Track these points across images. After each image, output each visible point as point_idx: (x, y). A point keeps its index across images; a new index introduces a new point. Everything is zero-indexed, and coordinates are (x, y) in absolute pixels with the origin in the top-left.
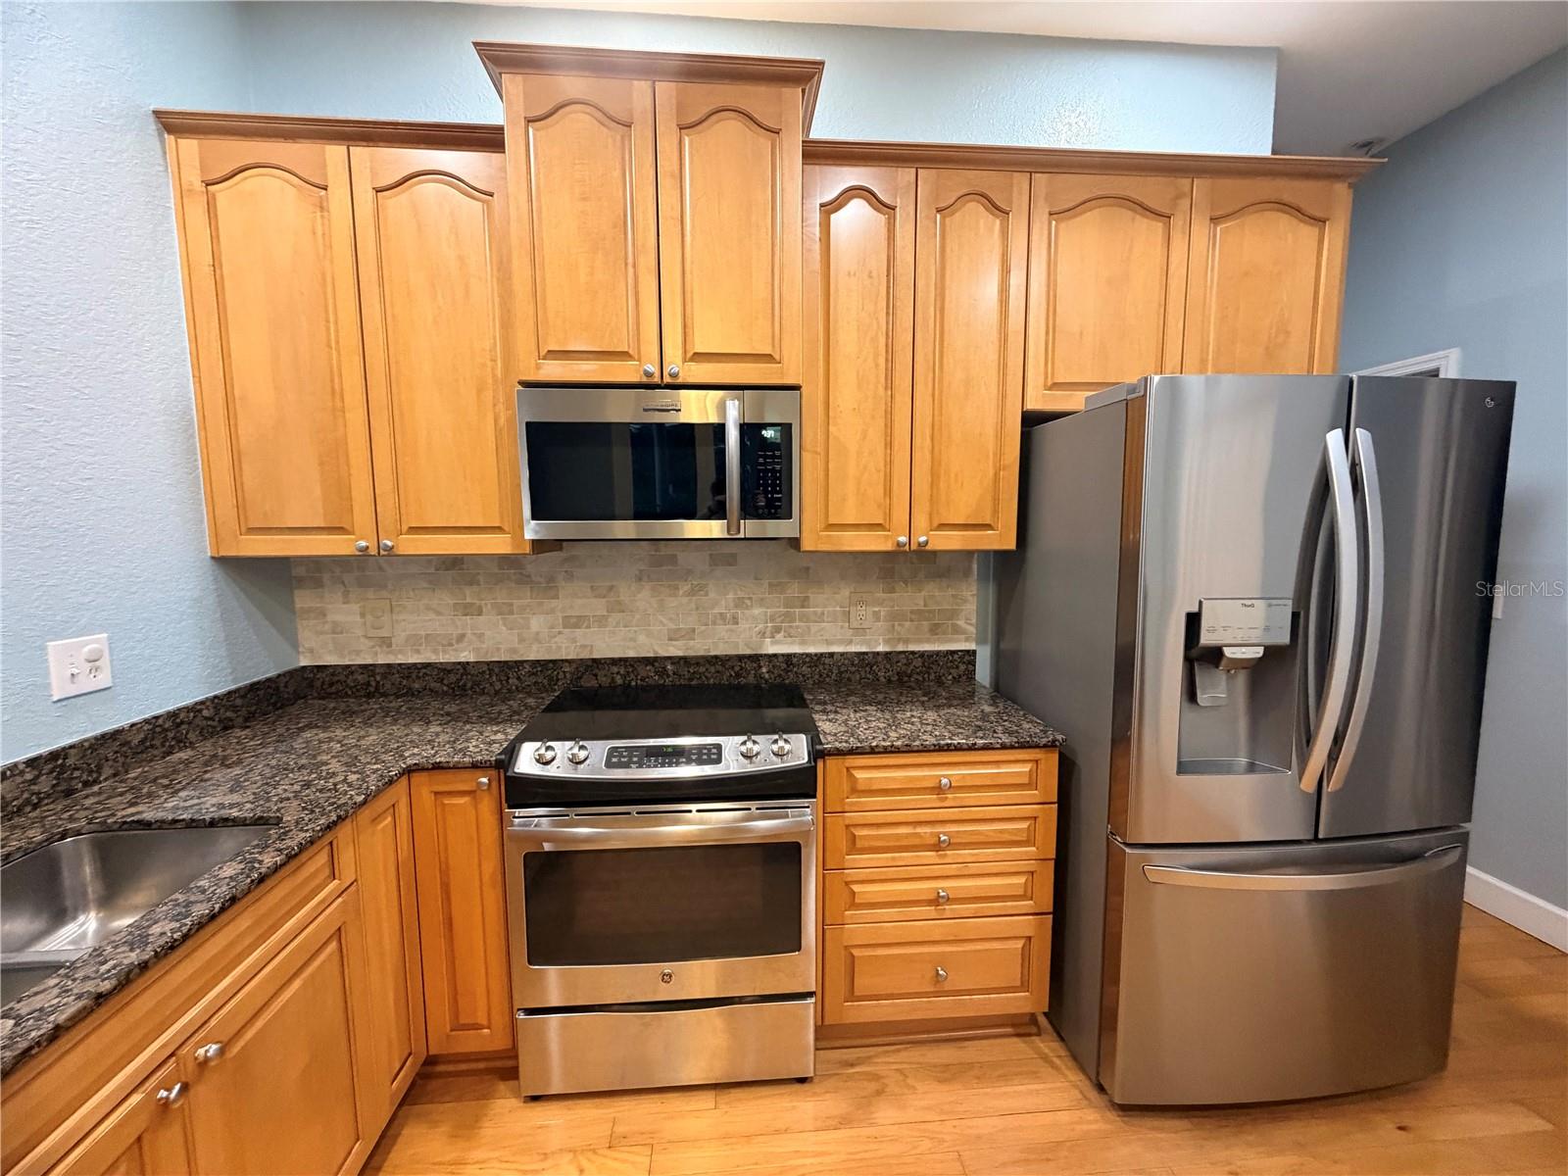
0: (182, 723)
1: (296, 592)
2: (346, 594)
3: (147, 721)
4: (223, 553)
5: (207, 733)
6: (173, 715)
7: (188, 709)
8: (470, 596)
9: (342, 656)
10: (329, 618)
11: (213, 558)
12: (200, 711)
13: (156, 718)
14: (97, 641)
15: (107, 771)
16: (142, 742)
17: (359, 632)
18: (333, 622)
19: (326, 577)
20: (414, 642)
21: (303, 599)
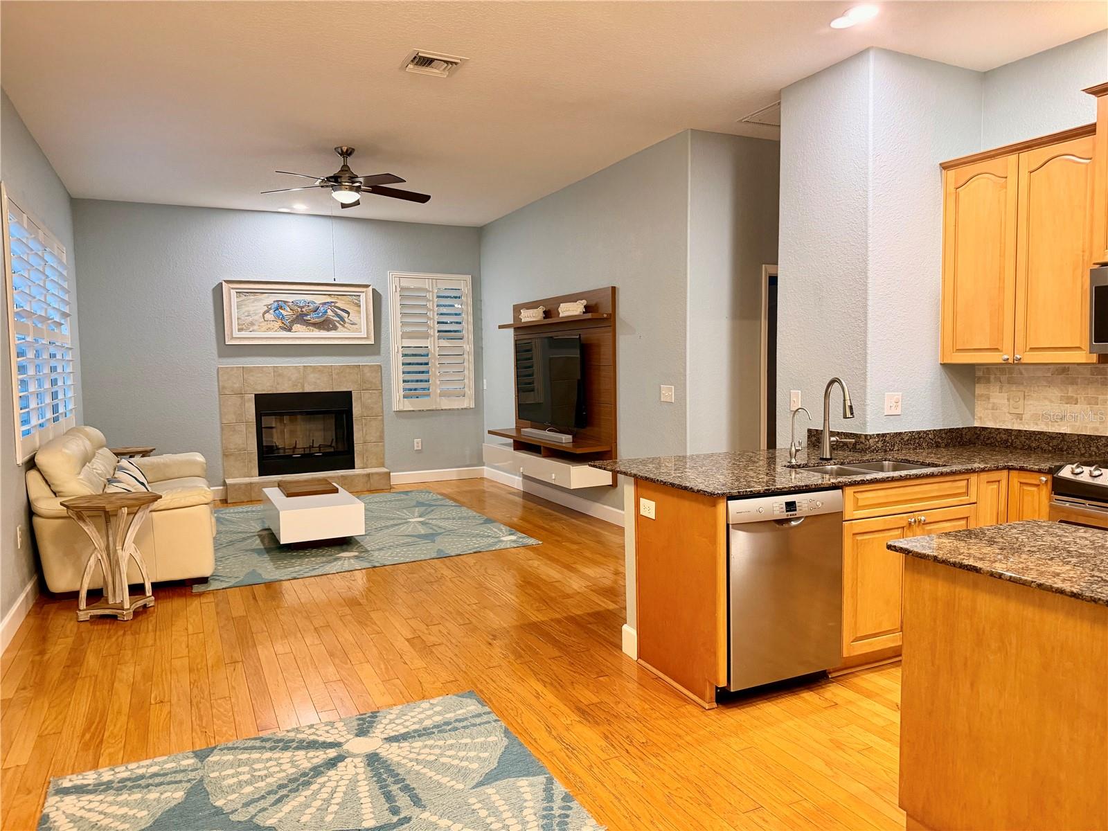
0: (921, 437)
1: (977, 385)
2: (1001, 388)
3: (910, 432)
4: (945, 362)
5: (930, 446)
6: (919, 433)
7: (925, 432)
8: (1071, 391)
9: (996, 423)
10: (991, 400)
11: (941, 364)
12: (928, 434)
13: (913, 432)
14: (898, 395)
15: (896, 448)
16: (908, 440)
17: (1006, 410)
18: (994, 403)
19: (992, 377)
20: (1036, 418)
21: (980, 389)
